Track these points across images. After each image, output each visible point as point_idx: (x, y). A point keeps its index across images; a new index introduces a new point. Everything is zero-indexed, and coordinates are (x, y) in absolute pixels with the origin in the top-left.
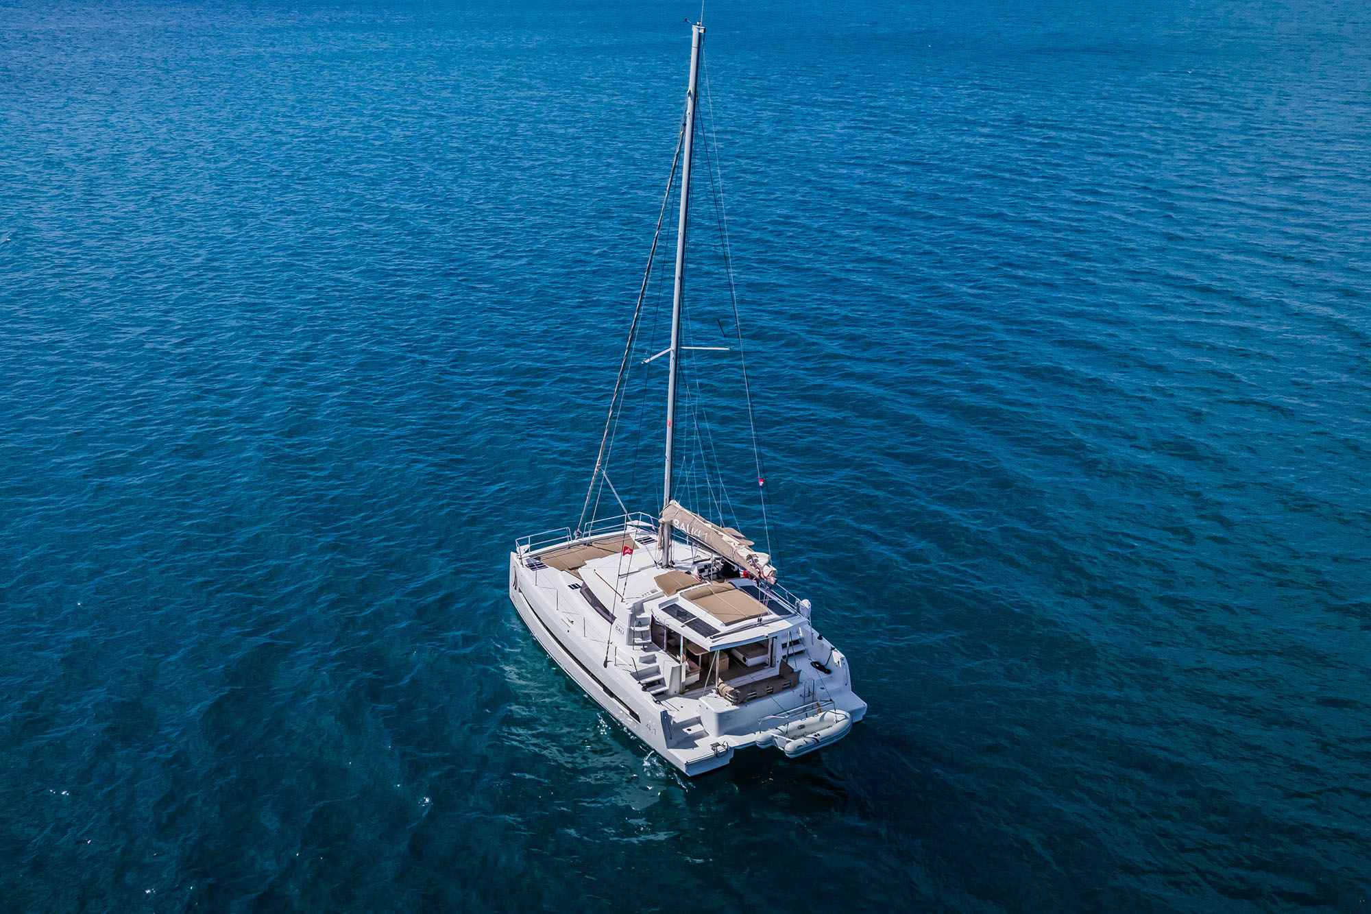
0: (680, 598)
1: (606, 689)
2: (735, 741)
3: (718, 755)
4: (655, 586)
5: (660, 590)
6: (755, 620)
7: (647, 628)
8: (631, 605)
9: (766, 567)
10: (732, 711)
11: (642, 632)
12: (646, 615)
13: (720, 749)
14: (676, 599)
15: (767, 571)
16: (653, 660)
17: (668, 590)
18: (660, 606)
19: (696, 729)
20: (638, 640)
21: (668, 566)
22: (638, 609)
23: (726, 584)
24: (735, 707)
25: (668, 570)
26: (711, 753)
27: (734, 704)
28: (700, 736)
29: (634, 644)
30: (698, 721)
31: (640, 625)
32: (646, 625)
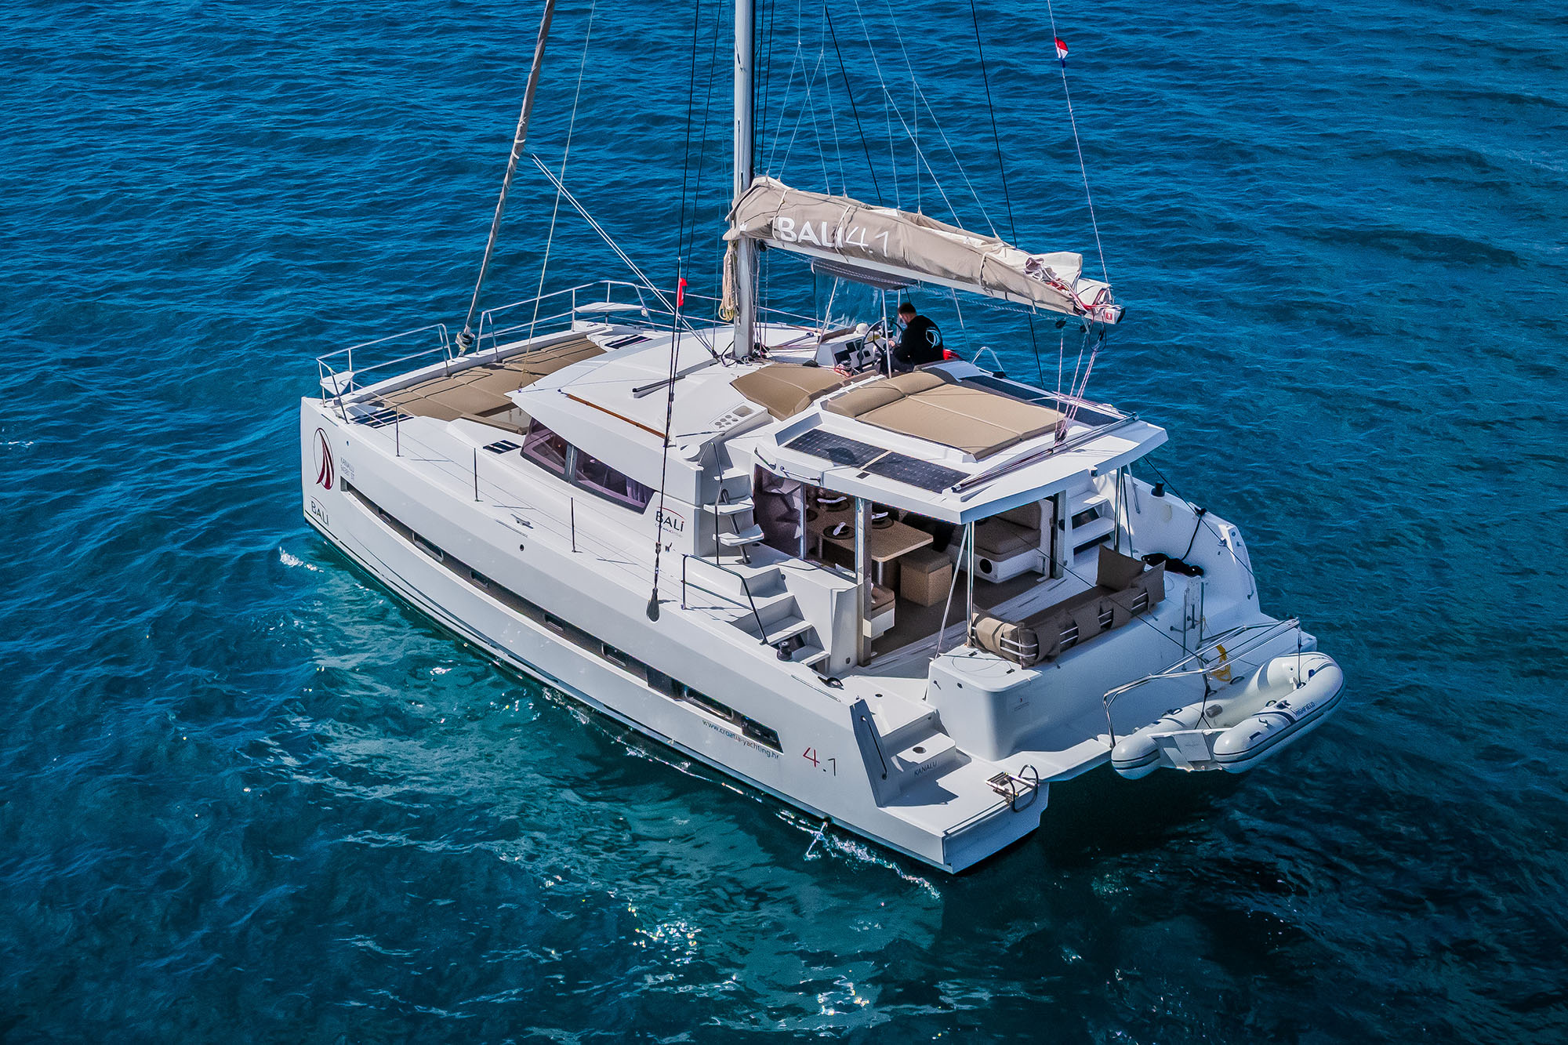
0: (824, 414)
1: (656, 678)
2: (1052, 764)
3: (1015, 806)
4: (740, 400)
5: (758, 409)
6: (1049, 439)
7: (748, 503)
8: (694, 450)
9: (1082, 284)
10: (1028, 683)
11: (733, 515)
12: (741, 469)
13: (1020, 789)
14: (816, 418)
15: (1089, 292)
16: (777, 584)
17: (779, 405)
18: (780, 437)
19: (934, 746)
20: (728, 539)
21: (753, 358)
22: (715, 457)
23: (919, 376)
24: (1031, 674)
25: (755, 367)
26: (998, 802)
27: (1029, 665)
28: (951, 763)
29: (719, 550)
30: (933, 725)
31: (726, 498)
32: (743, 497)
